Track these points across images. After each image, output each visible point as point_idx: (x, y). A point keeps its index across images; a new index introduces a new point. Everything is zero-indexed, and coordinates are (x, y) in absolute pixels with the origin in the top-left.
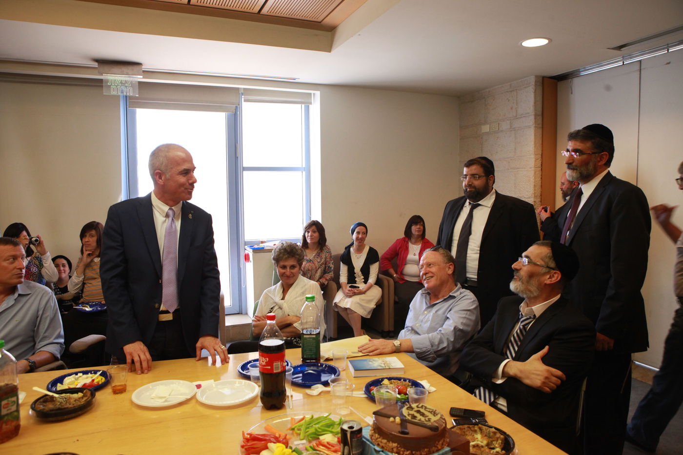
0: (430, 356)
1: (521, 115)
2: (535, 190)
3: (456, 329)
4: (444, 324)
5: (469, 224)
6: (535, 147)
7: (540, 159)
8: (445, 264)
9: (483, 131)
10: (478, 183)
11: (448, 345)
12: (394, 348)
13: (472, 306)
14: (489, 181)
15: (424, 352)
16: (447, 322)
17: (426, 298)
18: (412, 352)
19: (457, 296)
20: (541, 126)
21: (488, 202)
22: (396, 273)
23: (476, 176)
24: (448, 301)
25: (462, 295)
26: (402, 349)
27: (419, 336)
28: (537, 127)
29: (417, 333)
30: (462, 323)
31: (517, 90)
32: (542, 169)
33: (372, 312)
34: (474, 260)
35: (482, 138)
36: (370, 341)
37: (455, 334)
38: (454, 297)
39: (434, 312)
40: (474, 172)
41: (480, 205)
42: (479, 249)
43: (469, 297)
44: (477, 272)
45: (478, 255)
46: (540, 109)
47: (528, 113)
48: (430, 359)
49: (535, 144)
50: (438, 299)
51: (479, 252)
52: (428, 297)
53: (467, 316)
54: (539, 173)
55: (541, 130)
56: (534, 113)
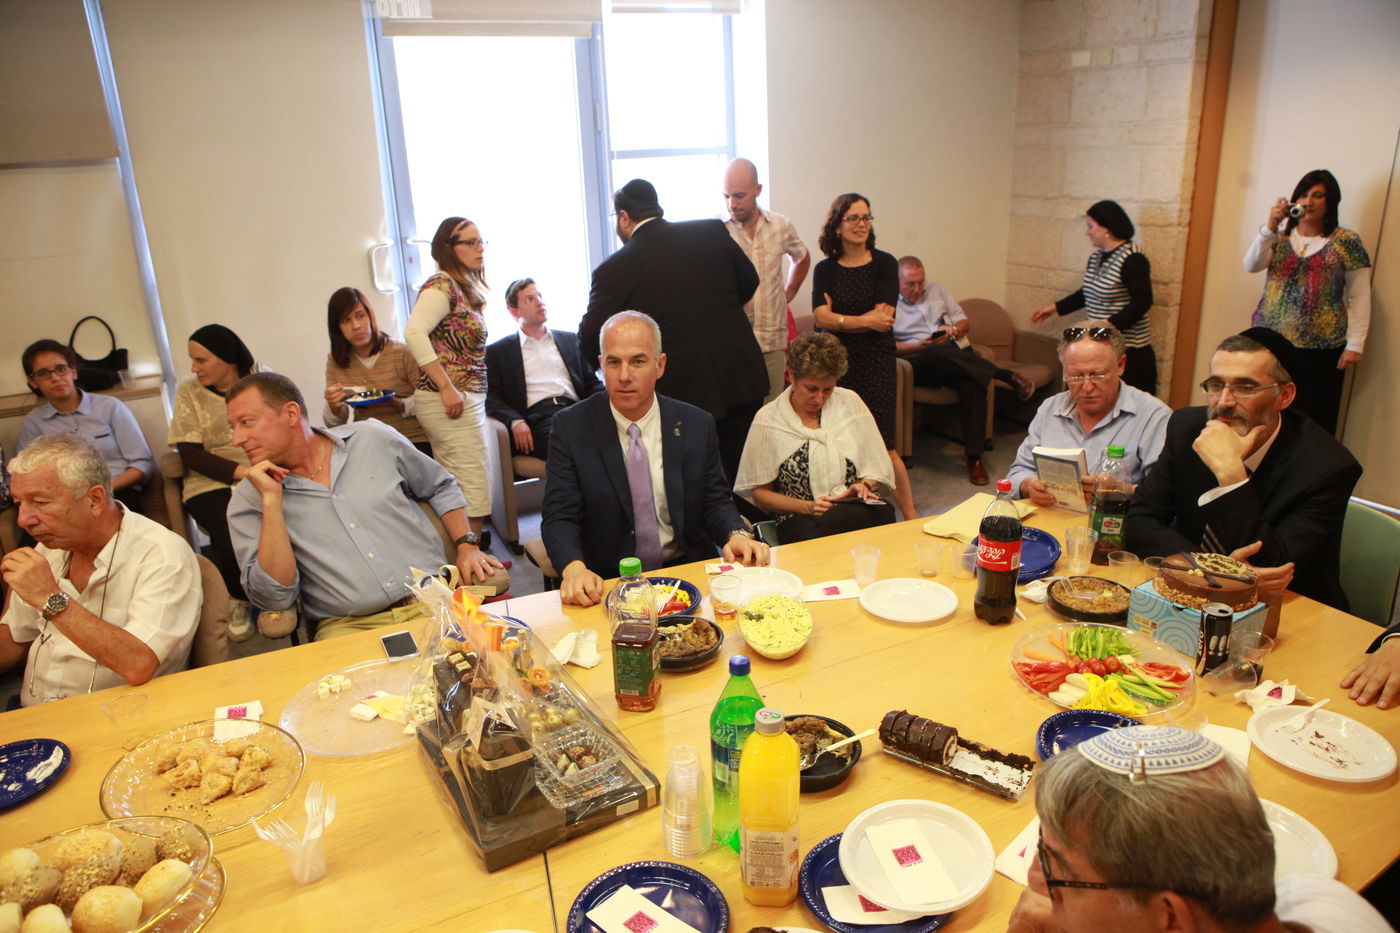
1: (1166, 35)
2: (1183, 187)
6: (1191, 101)
9: (1075, 64)
20: (1205, 59)
28: (1198, 61)
35: (1071, 79)
46: (1207, 26)
47: (1183, 32)
54: (1193, 155)
55: (1204, 67)
56: (1194, 33)
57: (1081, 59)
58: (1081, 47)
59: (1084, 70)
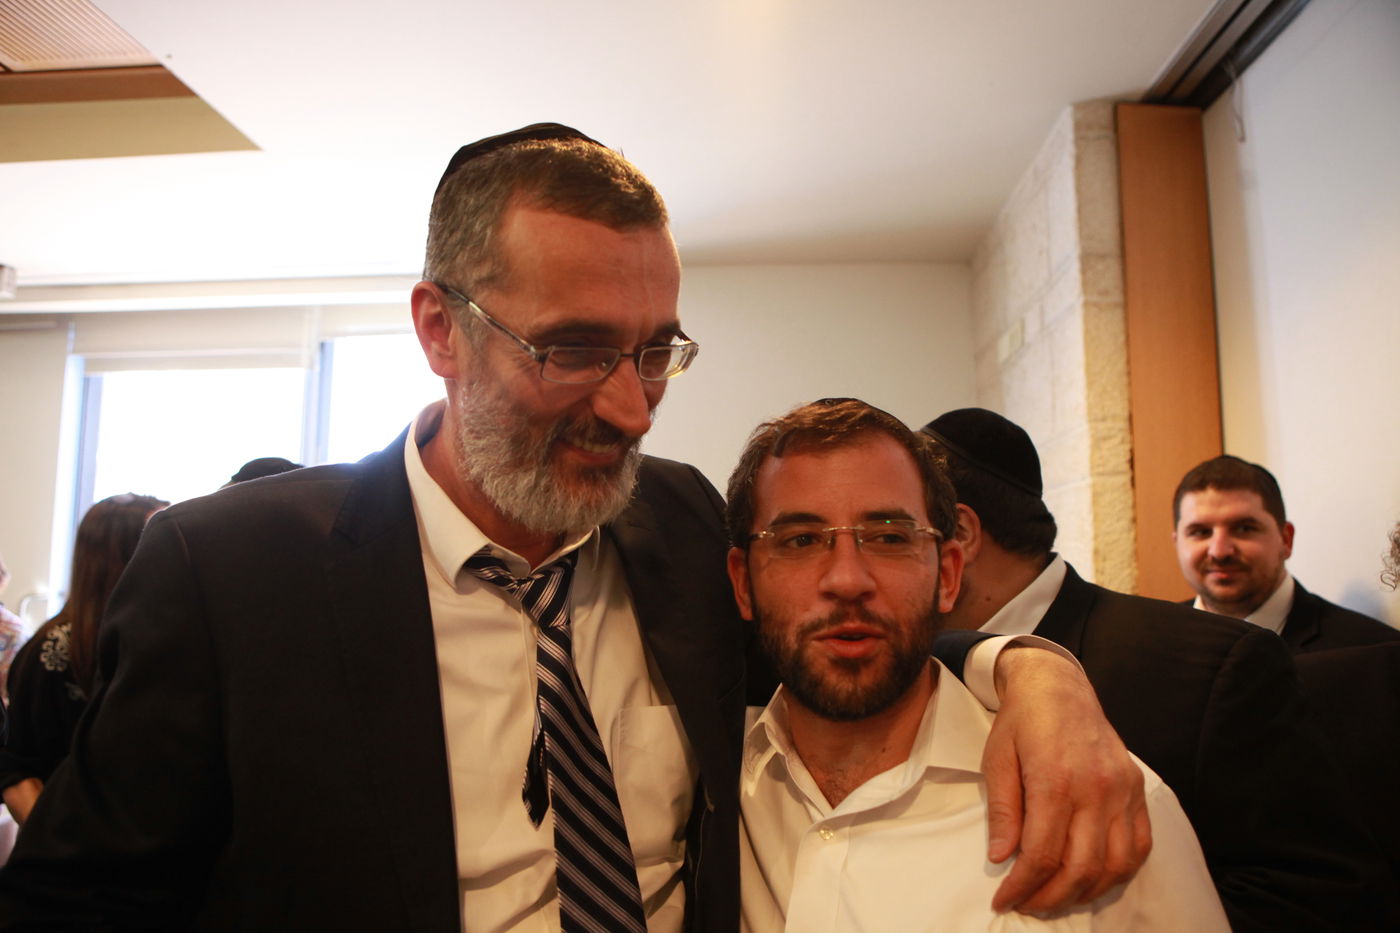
1: (1058, 269)
9: (1001, 359)
20: (1116, 297)
28: (1096, 305)
31: (1046, 181)
32: (1133, 480)
35: (1002, 384)
46: (1109, 232)
47: (1068, 256)
54: (1118, 500)
56: (1077, 251)
57: (1004, 348)
58: (1005, 328)
59: (1008, 365)
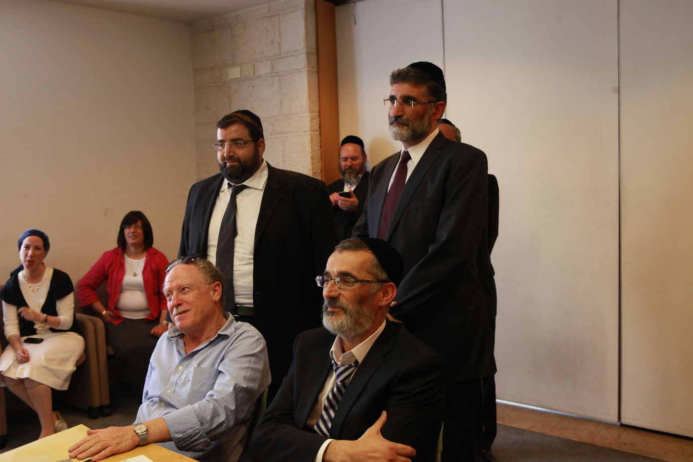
0: (201, 441)
1: (287, 52)
2: (313, 164)
3: (237, 389)
4: (214, 384)
5: (233, 217)
6: (309, 99)
7: (317, 118)
8: (208, 286)
9: (230, 77)
10: (242, 153)
11: (227, 417)
12: (137, 438)
13: (257, 347)
14: (258, 148)
15: (190, 436)
16: (220, 380)
17: (177, 344)
18: (170, 439)
19: (231, 334)
20: (315, 69)
21: (258, 182)
22: (107, 308)
23: (239, 142)
24: (217, 344)
25: (239, 332)
26: (151, 438)
27: (176, 411)
28: (310, 71)
29: (169, 405)
30: (245, 377)
31: (278, 15)
32: (320, 133)
33: (70, 379)
34: (245, 275)
35: (229, 87)
36: (89, 434)
37: (236, 397)
38: (226, 337)
39: (196, 366)
40: (234, 136)
41: (245, 187)
42: (252, 257)
43: (250, 334)
44: (252, 293)
45: (252, 267)
46: (314, 45)
47: (297, 51)
48: (200, 447)
49: (310, 96)
50: (199, 343)
51: (252, 261)
52: (181, 342)
53: (251, 365)
54: (317, 140)
55: (316, 75)
56: (305, 51)
57: (234, 73)
58: (234, 64)
59: (237, 81)
